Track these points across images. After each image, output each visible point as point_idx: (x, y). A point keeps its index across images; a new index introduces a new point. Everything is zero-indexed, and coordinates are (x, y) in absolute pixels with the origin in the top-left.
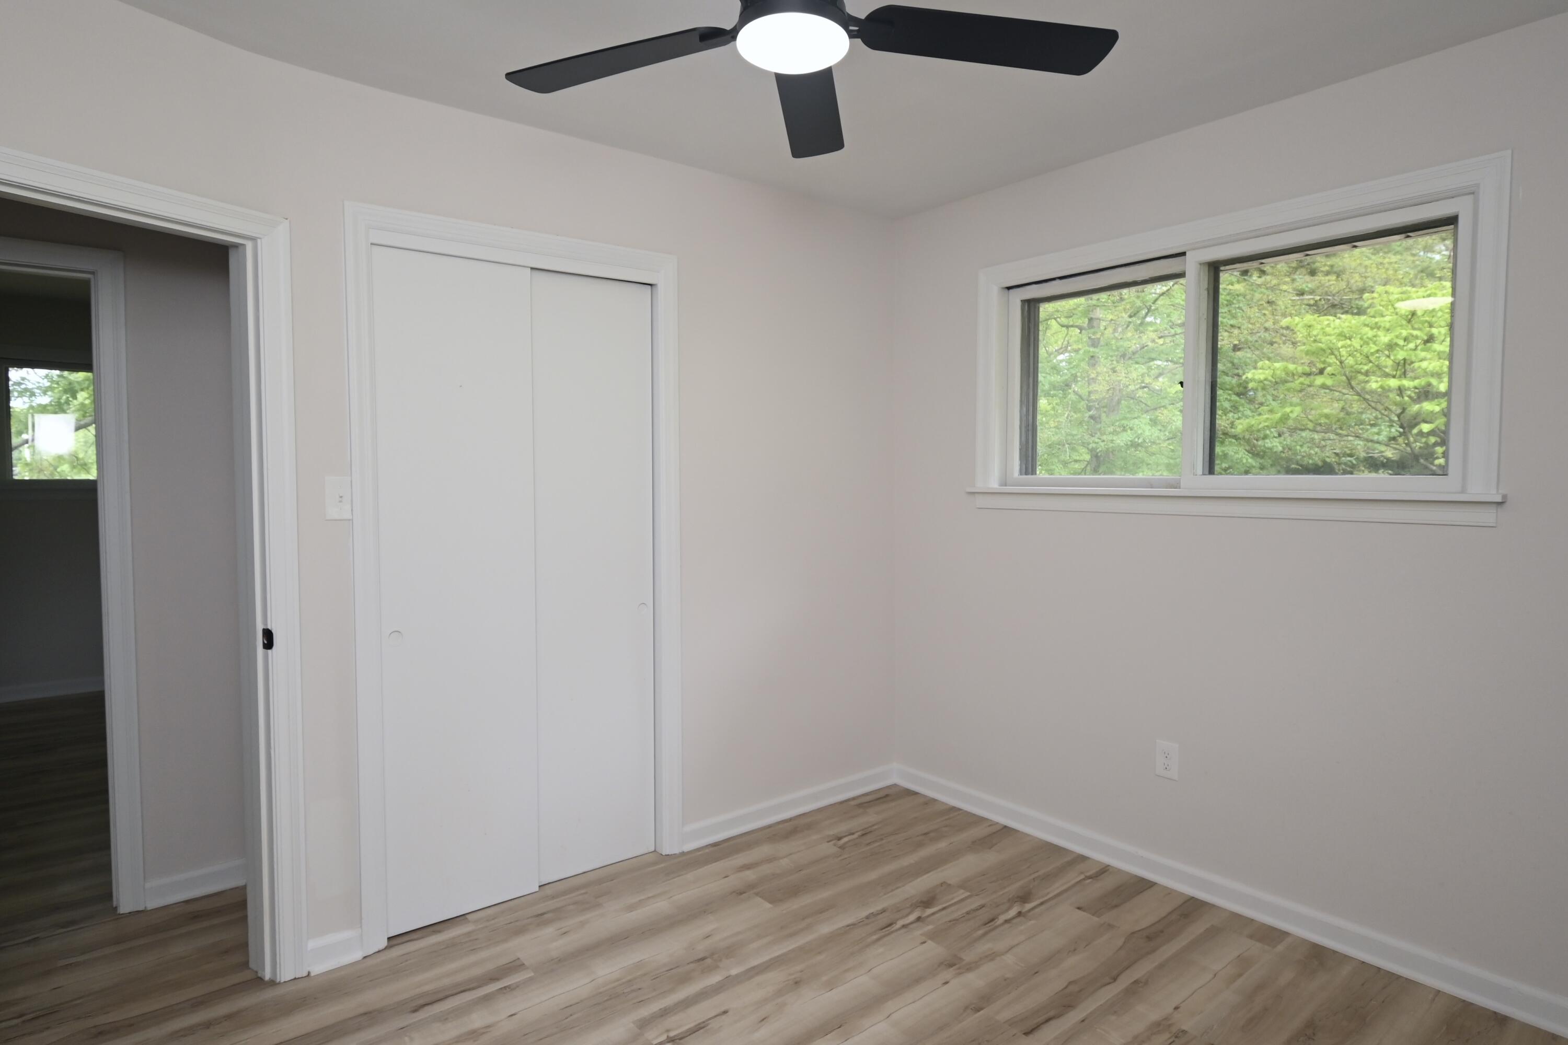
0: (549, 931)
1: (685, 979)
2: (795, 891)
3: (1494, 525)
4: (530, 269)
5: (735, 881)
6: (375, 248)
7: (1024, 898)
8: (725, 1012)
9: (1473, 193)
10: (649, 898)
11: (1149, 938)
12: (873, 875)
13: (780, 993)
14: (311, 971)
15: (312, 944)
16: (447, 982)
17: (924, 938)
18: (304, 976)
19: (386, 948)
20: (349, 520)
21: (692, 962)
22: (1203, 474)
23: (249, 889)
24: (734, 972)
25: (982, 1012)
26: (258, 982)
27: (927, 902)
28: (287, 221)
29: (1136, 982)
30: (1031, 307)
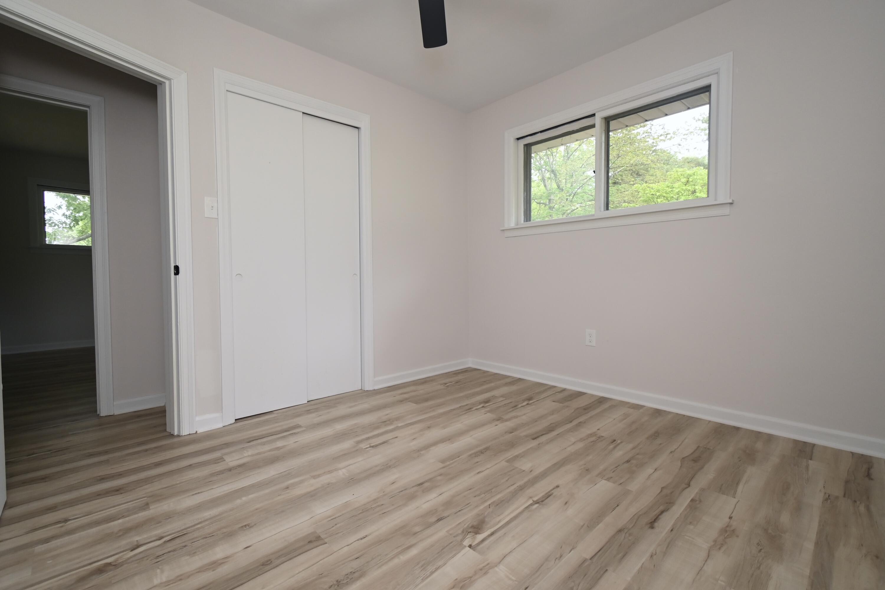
0: (313, 415)
1: (378, 428)
2: (427, 400)
3: (729, 214)
4: (302, 113)
5: (399, 398)
6: (229, 93)
7: (530, 399)
8: (396, 437)
9: (717, 73)
10: (359, 404)
11: (585, 409)
12: (462, 394)
13: (421, 430)
14: (197, 431)
15: (198, 419)
16: (264, 433)
17: (485, 412)
18: (194, 433)
19: (234, 423)
20: (217, 219)
21: (380, 423)
22: (604, 211)
23: (167, 406)
24: (400, 425)
25: (513, 433)
26: (172, 436)
27: (487, 401)
28: (186, 73)
29: (580, 422)
30: (528, 148)
